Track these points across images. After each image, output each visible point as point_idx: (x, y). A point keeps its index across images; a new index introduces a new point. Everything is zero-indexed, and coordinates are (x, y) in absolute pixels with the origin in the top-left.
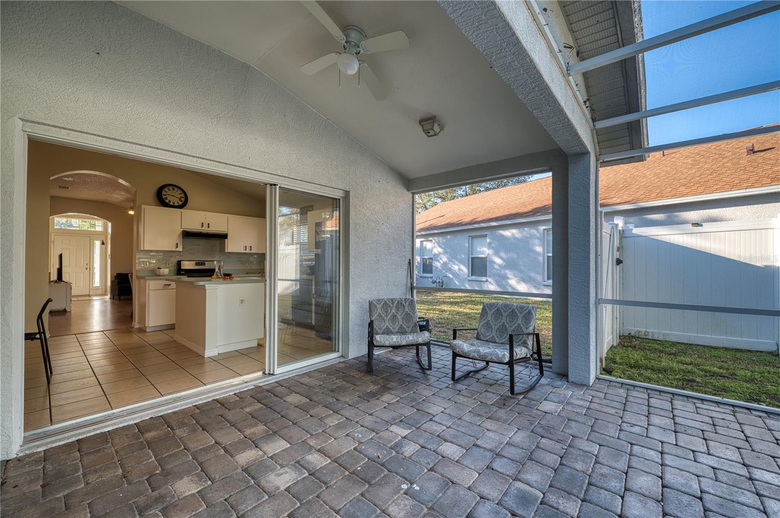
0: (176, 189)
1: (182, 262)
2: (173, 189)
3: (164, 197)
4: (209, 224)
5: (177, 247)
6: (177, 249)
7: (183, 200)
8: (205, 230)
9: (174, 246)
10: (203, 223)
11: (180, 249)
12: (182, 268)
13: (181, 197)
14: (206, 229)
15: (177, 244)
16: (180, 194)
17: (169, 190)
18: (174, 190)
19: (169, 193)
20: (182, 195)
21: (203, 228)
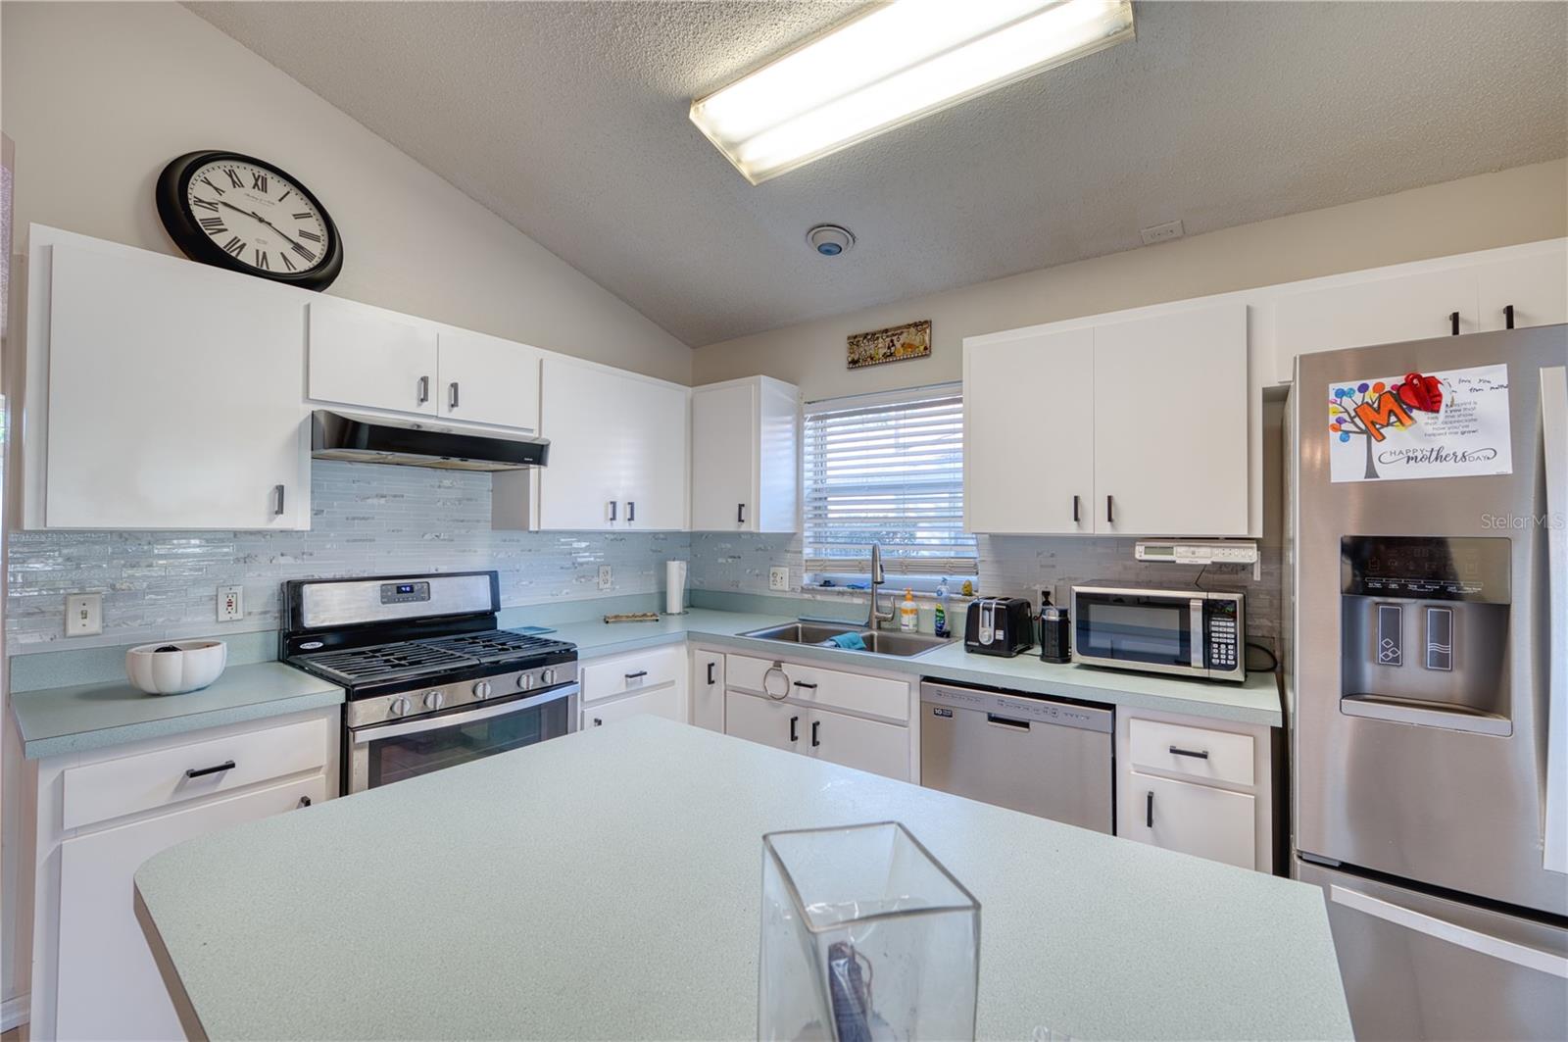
0: (276, 186)
1: (307, 589)
2: (261, 185)
3: (200, 214)
4: (455, 386)
5: (280, 511)
6: (280, 523)
7: (318, 249)
8: (436, 416)
9: (265, 499)
10: (425, 380)
11: (298, 516)
12: (311, 620)
13: (303, 234)
14: (444, 412)
15: (280, 490)
16: (297, 216)
17: (236, 184)
18: (264, 189)
19: (232, 195)
20: (314, 225)
21: (426, 408)
